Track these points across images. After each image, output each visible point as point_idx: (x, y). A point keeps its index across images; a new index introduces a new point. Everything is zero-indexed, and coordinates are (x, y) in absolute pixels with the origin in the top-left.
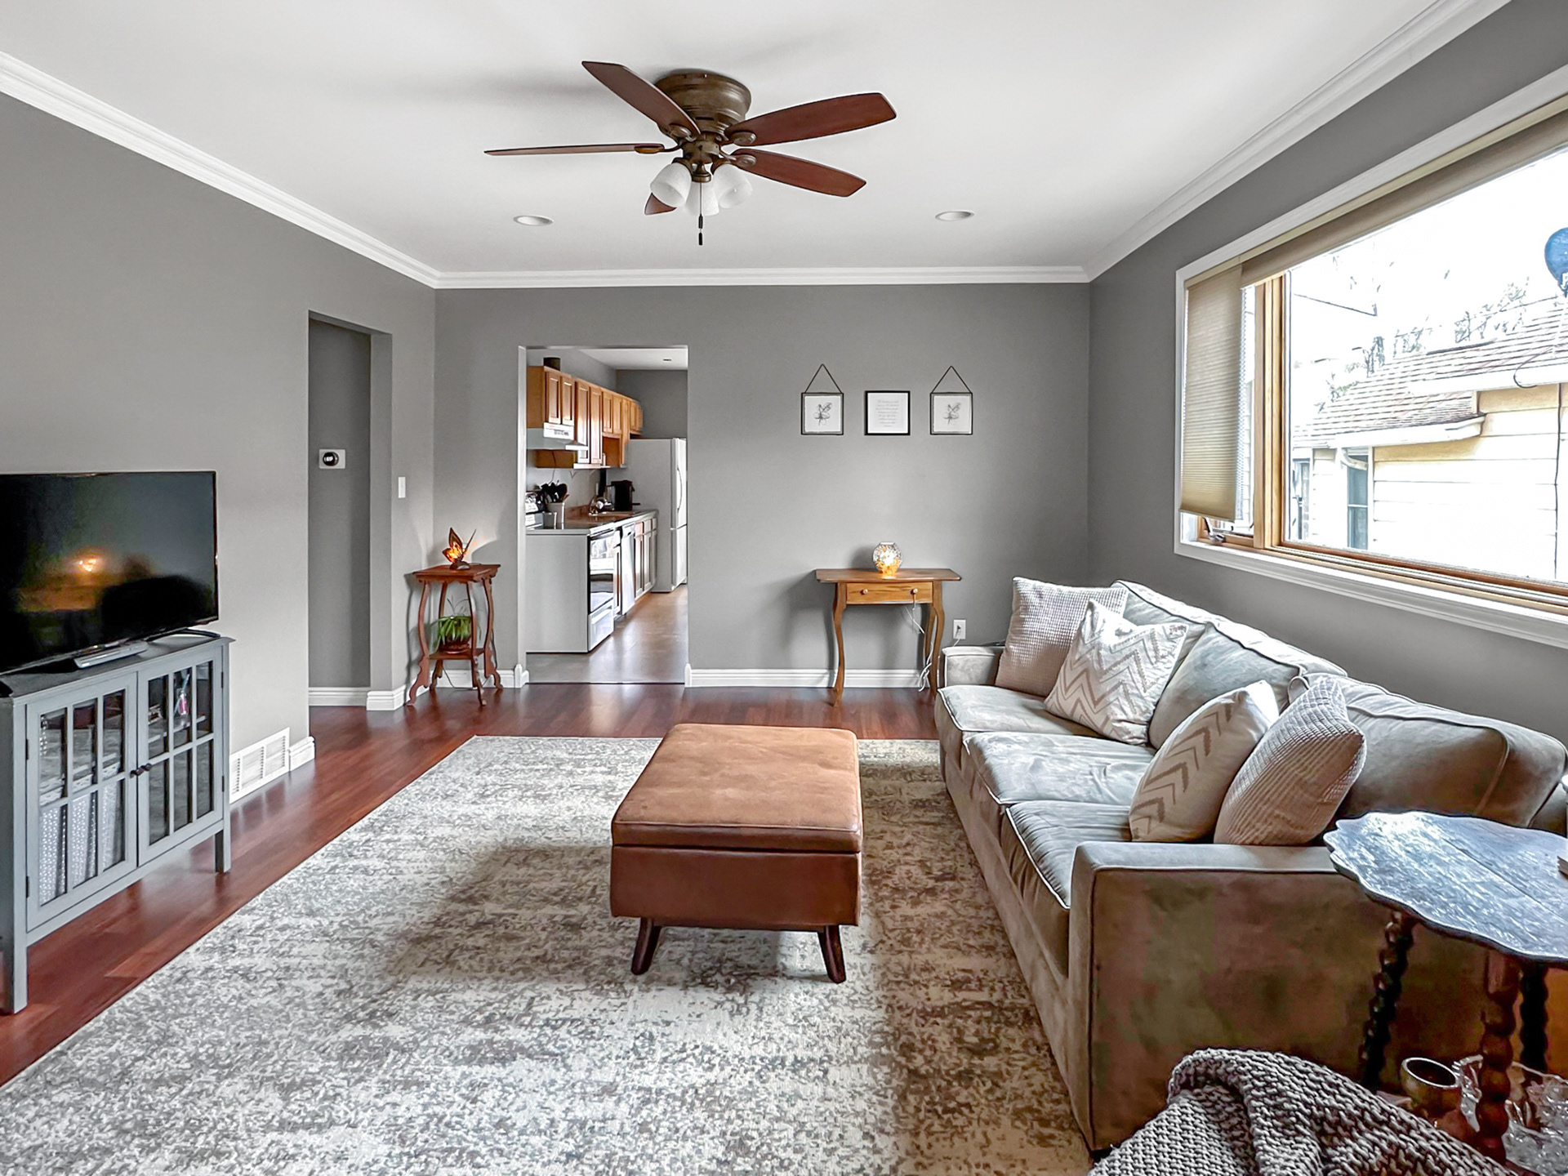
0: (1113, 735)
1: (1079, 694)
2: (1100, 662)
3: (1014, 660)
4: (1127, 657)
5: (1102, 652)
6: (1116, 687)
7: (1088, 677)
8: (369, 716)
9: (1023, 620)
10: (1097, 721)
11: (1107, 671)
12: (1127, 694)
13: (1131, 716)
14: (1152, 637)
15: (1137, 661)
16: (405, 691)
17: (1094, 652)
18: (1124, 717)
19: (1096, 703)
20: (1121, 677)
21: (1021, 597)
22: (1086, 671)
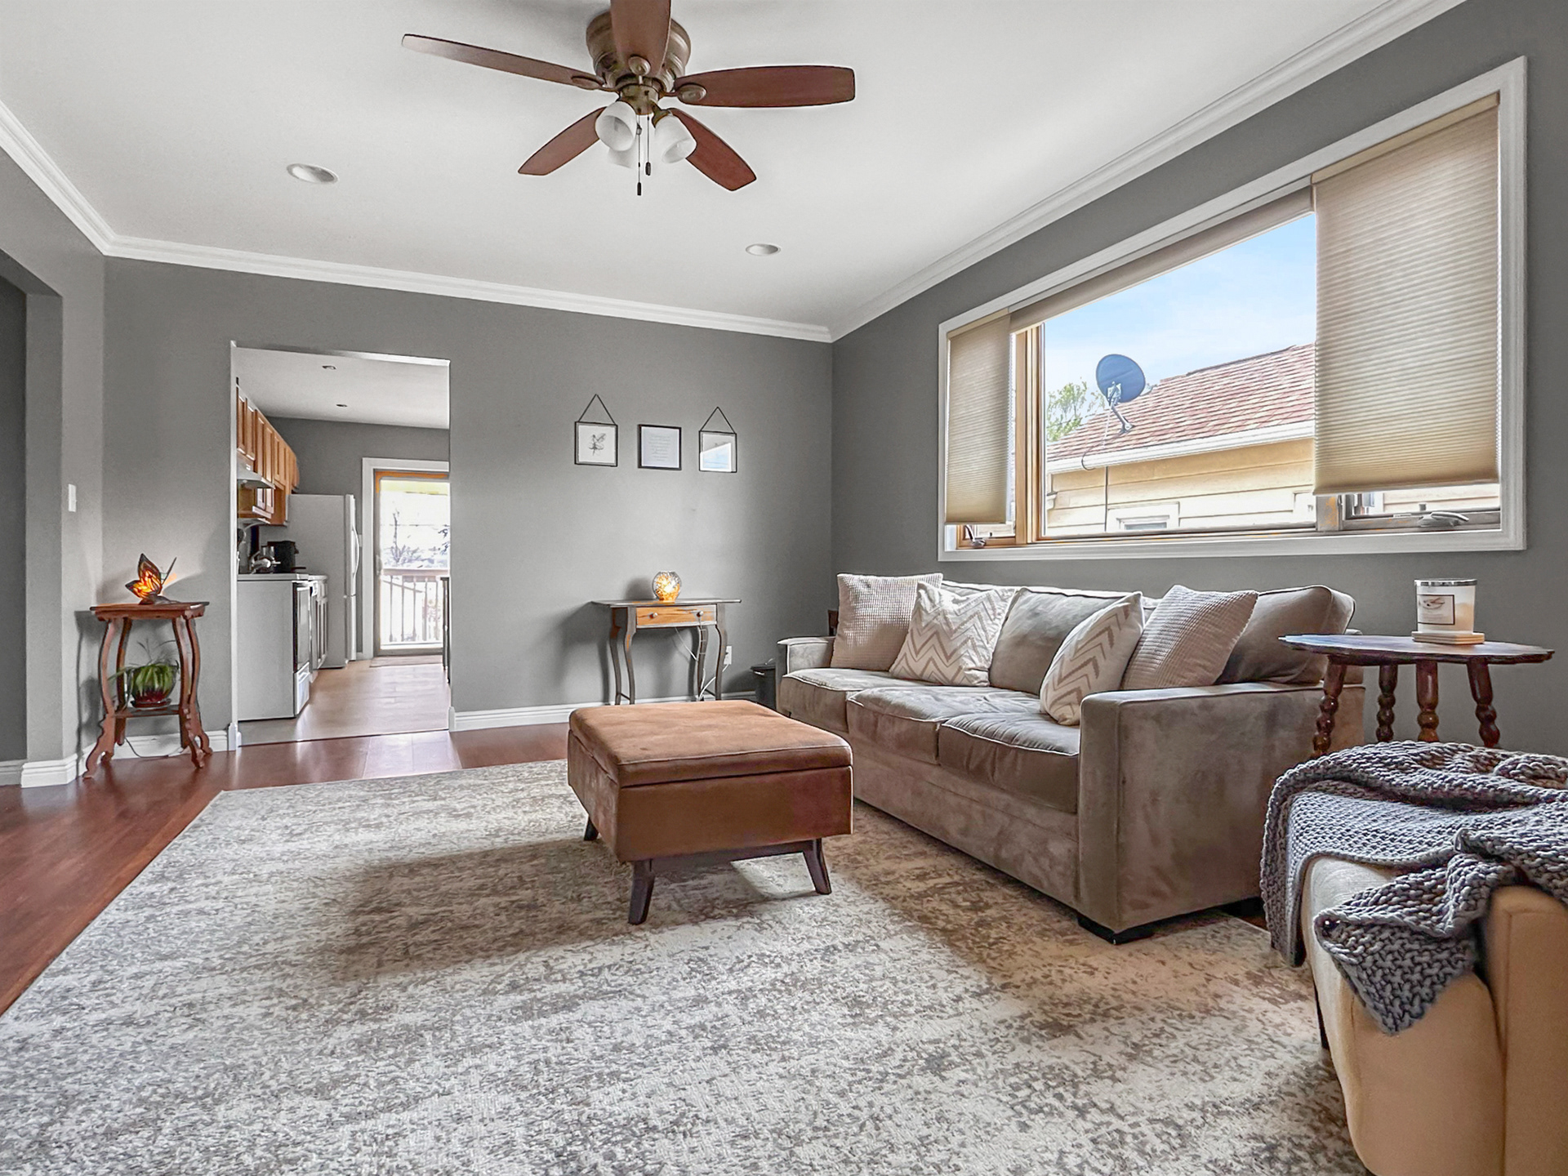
0: (965, 682)
1: (932, 653)
2: (948, 623)
3: (850, 643)
4: (972, 617)
5: (949, 616)
6: (965, 642)
7: (939, 638)
8: (24, 795)
9: (854, 608)
10: (949, 673)
11: (955, 631)
12: (974, 647)
13: (979, 664)
14: (989, 598)
15: (980, 619)
16: (78, 761)
17: (941, 618)
18: (973, 666)
19: (948, 658)
20: (969, 633)
21: (849, 589)
22: (936, 633)
